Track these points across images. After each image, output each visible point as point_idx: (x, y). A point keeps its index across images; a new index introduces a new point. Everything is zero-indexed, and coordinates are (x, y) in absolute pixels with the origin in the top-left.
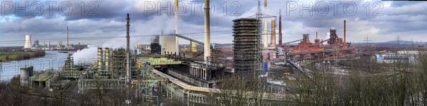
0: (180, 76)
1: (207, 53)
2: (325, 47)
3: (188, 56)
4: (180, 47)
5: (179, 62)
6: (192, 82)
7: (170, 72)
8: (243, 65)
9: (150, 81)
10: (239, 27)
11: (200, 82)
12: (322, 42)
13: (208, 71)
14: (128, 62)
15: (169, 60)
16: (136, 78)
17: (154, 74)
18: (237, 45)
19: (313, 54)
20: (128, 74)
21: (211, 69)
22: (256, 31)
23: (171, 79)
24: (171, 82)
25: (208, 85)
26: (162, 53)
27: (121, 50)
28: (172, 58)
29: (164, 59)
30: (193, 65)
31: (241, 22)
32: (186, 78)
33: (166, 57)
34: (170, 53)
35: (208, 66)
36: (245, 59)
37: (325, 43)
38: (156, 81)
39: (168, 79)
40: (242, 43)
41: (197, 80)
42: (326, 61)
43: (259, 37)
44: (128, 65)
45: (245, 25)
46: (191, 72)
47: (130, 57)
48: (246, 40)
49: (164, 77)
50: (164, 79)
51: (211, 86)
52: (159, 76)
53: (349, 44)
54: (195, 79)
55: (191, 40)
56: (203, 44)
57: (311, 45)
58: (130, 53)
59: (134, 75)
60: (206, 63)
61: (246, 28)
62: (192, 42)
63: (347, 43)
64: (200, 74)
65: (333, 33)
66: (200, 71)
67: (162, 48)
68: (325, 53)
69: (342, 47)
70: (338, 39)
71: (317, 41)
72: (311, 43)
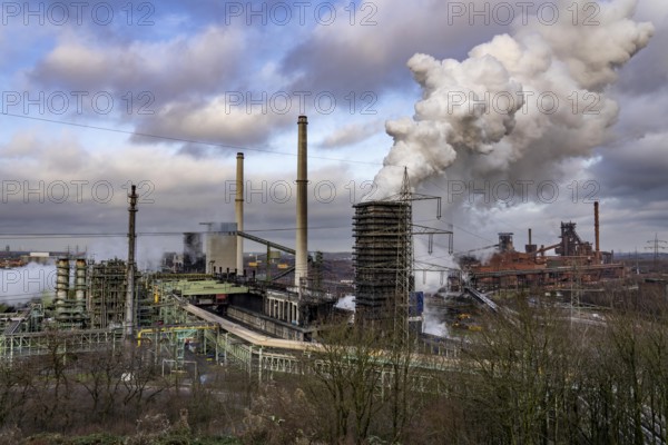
0: (246, 318)
1: (301, 271)
2: (551, 261)
3: (261, 277)
4: (247, 260)
5: (243, 289)
6: (269, 330)
8: (372, 297)
9: (179, 329)
10: (365, 218)
11: (285, 330)
12: (542, 250)
13: (302, 307)
14: (130, 290)
15: (223, 285)
16: (147, 325)
17: (190, 314)
18: (362, 254)
19: (521, 276)
20: (129, 316)
21: (309, 304)
22: (399, 226)
23: (225, 324)
24: (225, 331)
25: (301, 336)
26: (208, 270)
27: (115, 264)
28: (229, 282)
29: (212, 283)
30: (272, 295)
31: (371, 209)
32: (258, 323)
33: (215, 278)
34: (224, 271)
35: (303, 297)
36: (378, 283)
37: (551, 253)
38: (193, 329)
39: (219, 325)
40: (372, 252)
41: (279, 325)
42: (553, 293)
43: (405, 239)
44: (129, 297)
45: (379, 215)
46: (268, 308)
47: (136, 278)
48: (379, 246)
49: (210, 320)
50: (210, 324)
51: (307, 337)
52: (200, 319)
53: (609, 256)
54: (277, 324)
55: (269, 245)
56: (294, 253)
57: (516, 257)
58: (135, 271)
59: (143, 318)
60: (297, 290)
61: (380, 221)
62: (272, 249)
63: (605, 253)
64: (286, 313)
65: (568, 230)
66: (286, 308)
67: (208, 260)
68: (551, 274)
69: (589, 261)
70: (581, 244)
71: (530, 248)
72: (518, 253)
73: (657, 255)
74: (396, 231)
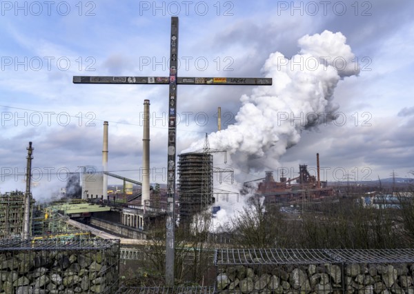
0: (108, 227)
1: (145, 196)
2: (294, 187)
3: (118, 200)
4: (109, 188)
5: (107, 209)
6: (124, 234)
7: (94, 222)
8: (190, 210)
9: (62, 236)
10: (185, 163)
11: (135, 233)
12: (289, 181)
13: (146, 219)
14: (27, 211)
15: (93, 206)
16: (39, 234)
17: (70, 226)
19: (277, 196)
20: (26, 229)
21: (149, 216)
22: (203, 168)
23: (94, 231)
24: (94, 236)
25: (145, 236)
26: (83, 197)
27: (16, 195)
28: (97, 204)
29: (86, 205)
30: (126, 212)
31: (188, 157)
32: (117, 229)
33: (88, 202)
34: (95, 197)
35: (146, 212)
36: (193, 202)
38: (72, 236)
39: (90, 232)
40: (189, 183)
41: (131, 229)
42: (295, 205)
43: (209, 175)
44: (26, 218)
45: (194, 160)
46: (124, 220)
47: (31, 204)
48: (195, 179)
49: (84, 228)
50: (84, 232)
51: (148, 238)
52: (77, 228)
53: (325, 183)
54: (129, 230)
55: (125, 180)
56: (141, 184)
57: (275, 185)
58: (31, 198)
59: (36, 229)
60: (143, 208)
61: (194, 165)
62: (127, 182)
63: (322, 182)
64: (135, 223)
65: (303, 169)
66: (135, 219)
67: (83, 190)
68: (294, 194)
69: (314, 187)
70: (310, 177)
71: (283, 180)
72: (276, 183)
73: (348, 182)
74: (201, 170)
